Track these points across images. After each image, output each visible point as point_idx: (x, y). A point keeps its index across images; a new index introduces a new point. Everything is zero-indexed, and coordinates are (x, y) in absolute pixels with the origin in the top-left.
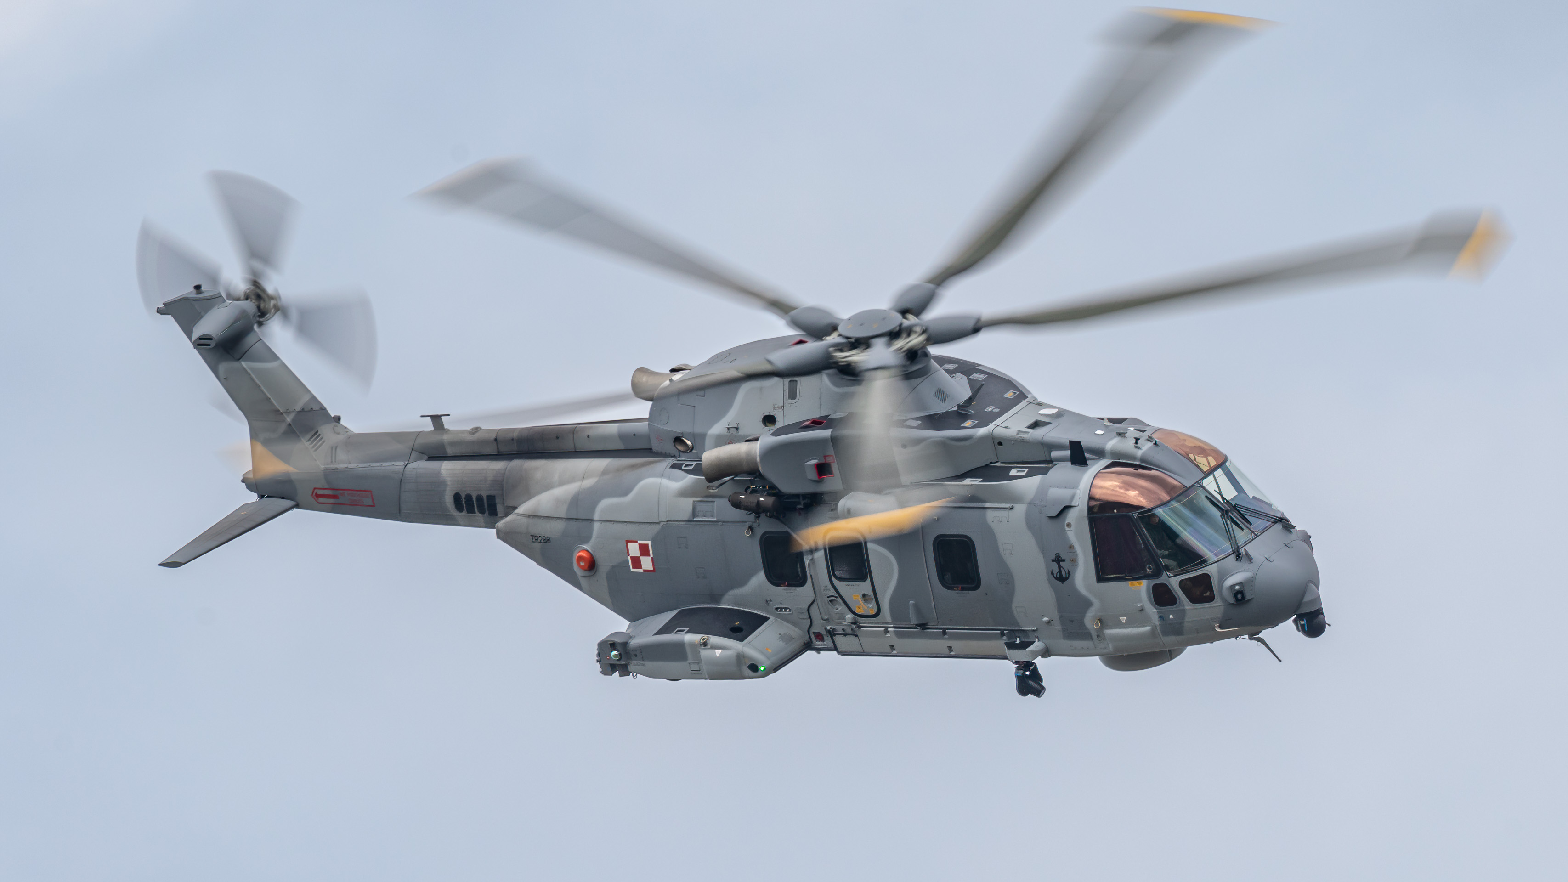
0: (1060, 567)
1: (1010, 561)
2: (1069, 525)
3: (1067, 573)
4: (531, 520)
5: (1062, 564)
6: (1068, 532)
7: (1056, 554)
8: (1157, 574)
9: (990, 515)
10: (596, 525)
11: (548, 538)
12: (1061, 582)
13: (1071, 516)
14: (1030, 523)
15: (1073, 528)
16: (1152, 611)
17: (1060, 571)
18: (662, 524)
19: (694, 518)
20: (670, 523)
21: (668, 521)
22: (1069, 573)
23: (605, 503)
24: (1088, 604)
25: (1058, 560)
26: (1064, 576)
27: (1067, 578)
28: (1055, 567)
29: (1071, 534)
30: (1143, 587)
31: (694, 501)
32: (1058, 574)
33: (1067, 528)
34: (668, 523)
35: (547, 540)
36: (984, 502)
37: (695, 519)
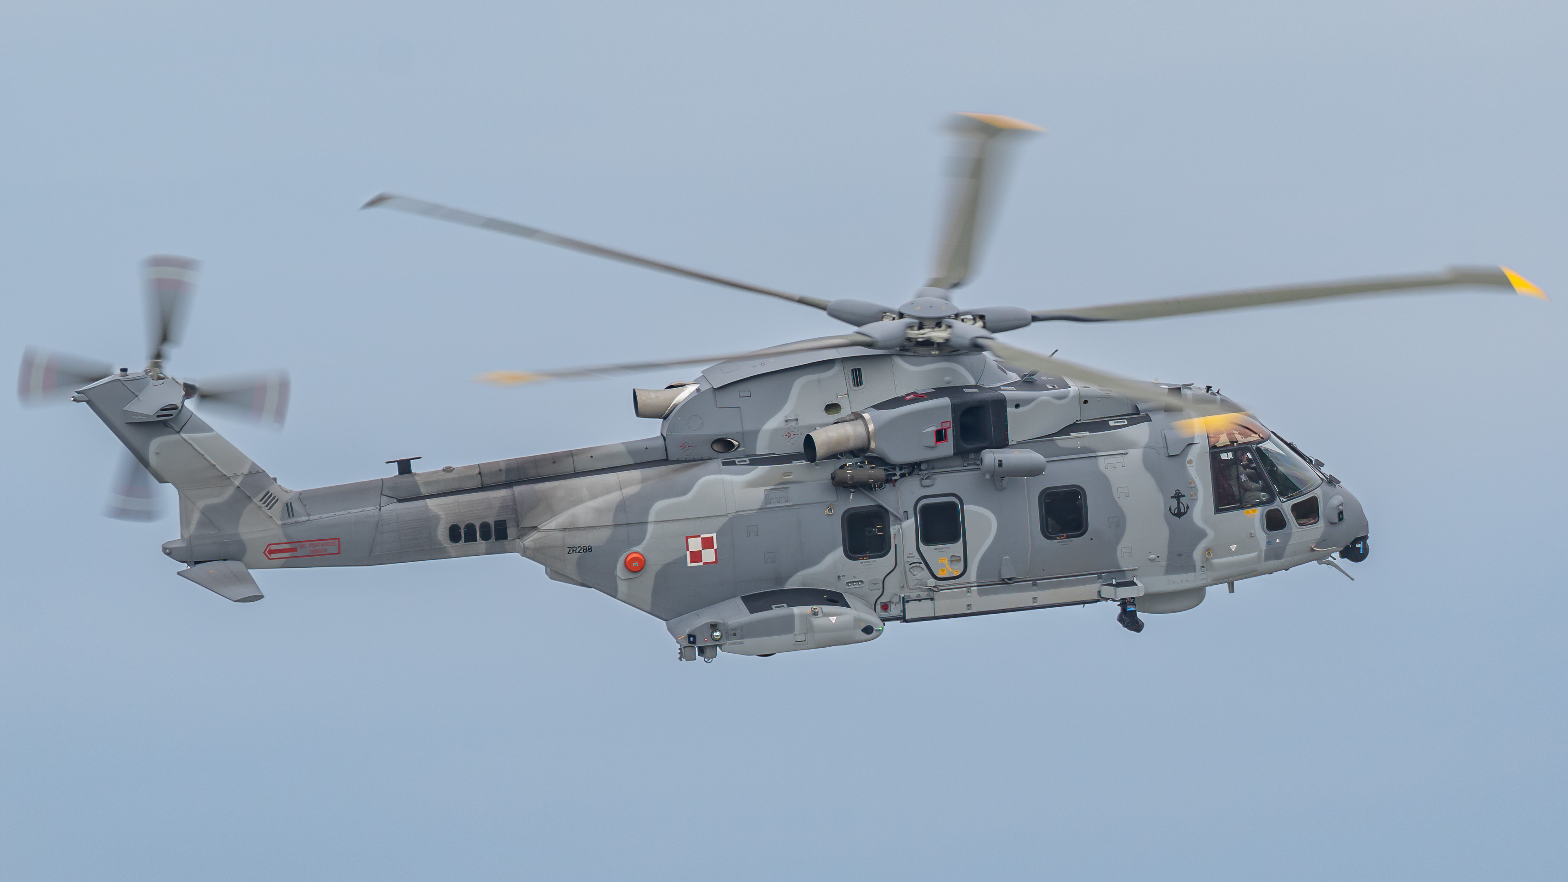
0: (1179, 502)
1: (1122, 502)
2: (1190, 462)
3: (1185, 507)
4: (566, 533)
5: (1181, 499)
6: (1189, 469)
7: (1176, 491)
8: (1271, 501)
9: (1102, 463)
10: (650, 528)
11: (590, 547)
12: (1178, 517)
13: (1193, 453)
14: (1149, 464)
15: (1194, 464)
16: (1261, 536)
17: (1179, 507)
18: (730, 516)
19: (766, 505)
20: (739, 513)
21: (737, 512)
22: (1188, 507)
23: (659, 505)
24: (1202, 535)
25: (1178, 496)
26: (1182, 511)
27: (1185, 513)
28: (1174, 503)
29: (1192, 471)
30: (1256, 515)
31: (765, 490)
32: (1177, 510)
33: (1188, 465)
34: (737, 513)
35: (589, 549)
36: (1095, 452)
37: (768, 506)
